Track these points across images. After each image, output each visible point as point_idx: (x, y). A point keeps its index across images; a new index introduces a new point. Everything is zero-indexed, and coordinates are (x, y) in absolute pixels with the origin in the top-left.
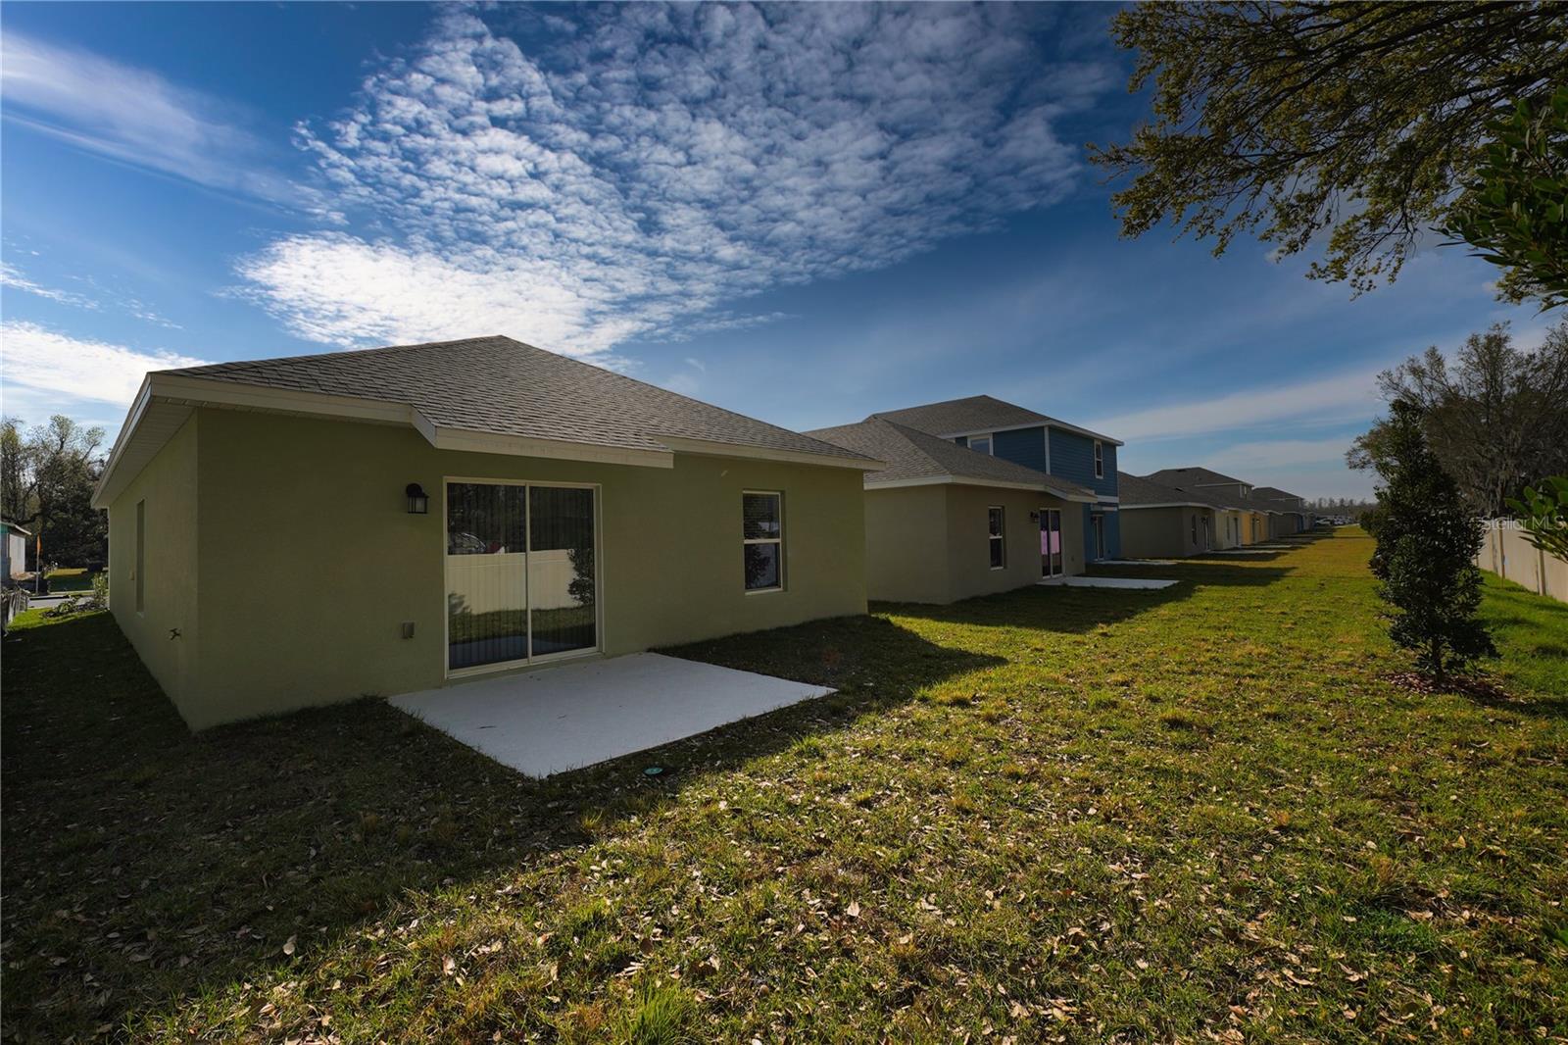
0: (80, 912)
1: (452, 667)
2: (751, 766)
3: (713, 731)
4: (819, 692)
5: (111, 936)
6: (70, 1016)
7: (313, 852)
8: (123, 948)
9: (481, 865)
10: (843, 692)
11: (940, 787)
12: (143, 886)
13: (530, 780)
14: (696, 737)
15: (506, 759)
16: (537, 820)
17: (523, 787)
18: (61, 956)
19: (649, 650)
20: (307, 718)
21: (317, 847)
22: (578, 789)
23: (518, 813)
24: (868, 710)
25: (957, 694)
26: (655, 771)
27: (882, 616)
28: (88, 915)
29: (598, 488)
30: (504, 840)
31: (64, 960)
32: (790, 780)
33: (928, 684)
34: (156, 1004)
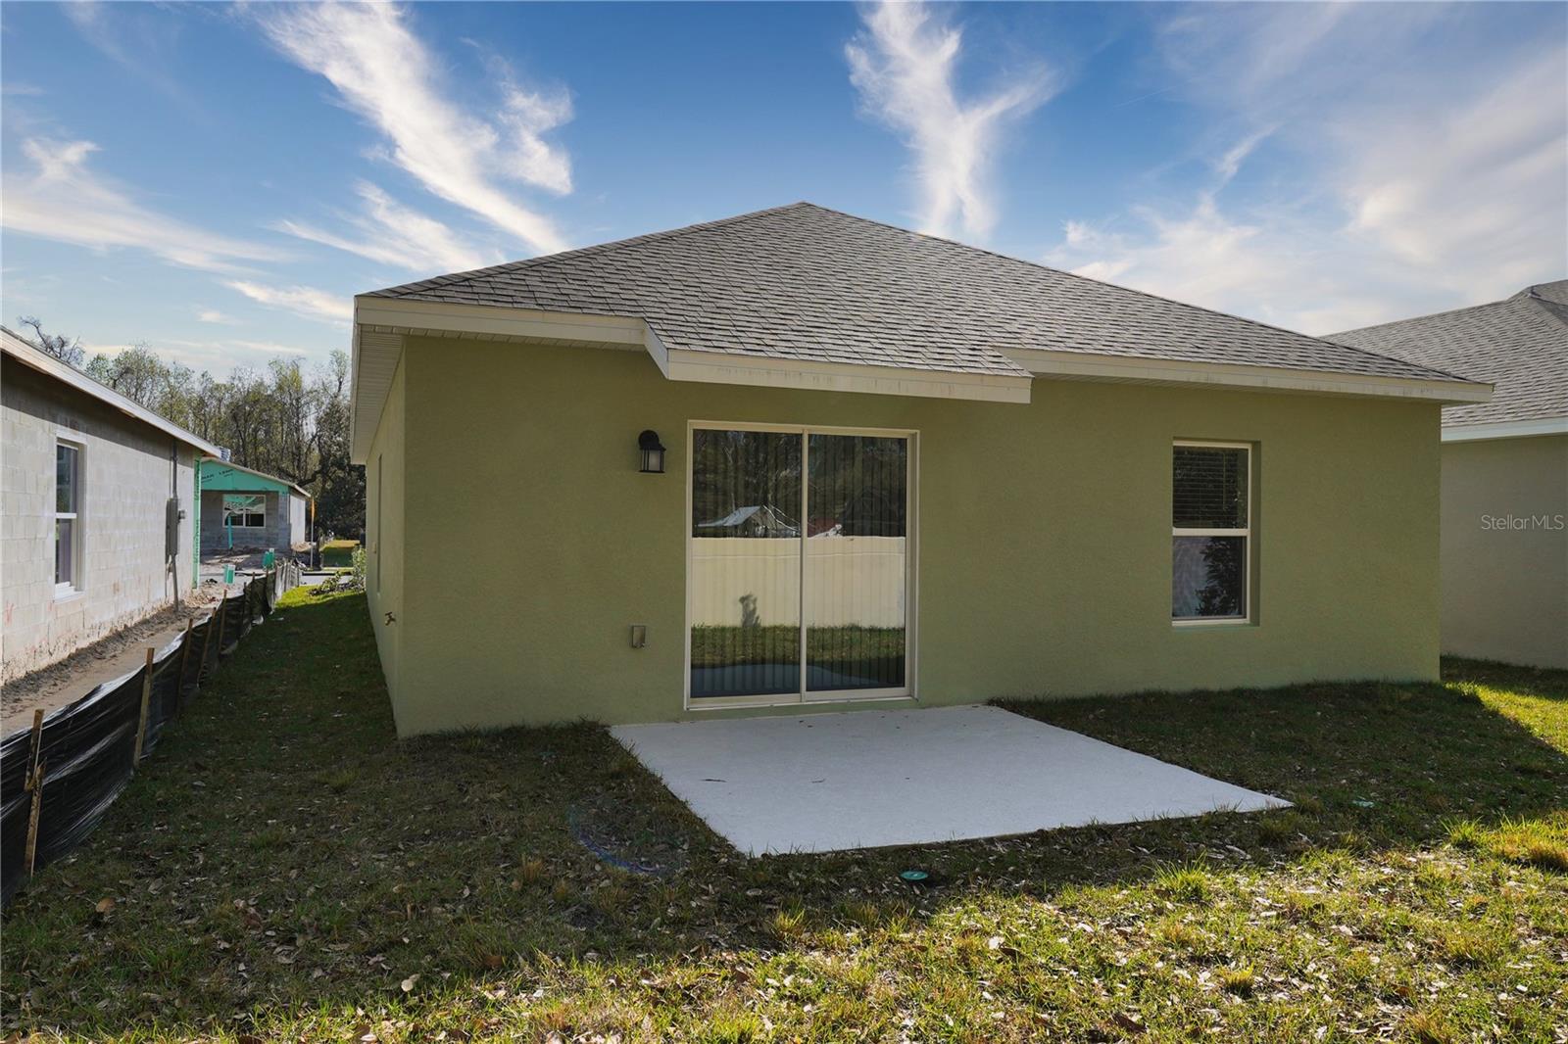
0: (253, 906)
1: (694, 695)
2: (1070, 896)
3: (1033, 835)
4: (1249, 801)
5: (269, 933)
6: (216, 997)
7: (467, 892)
8: (275, 948)
9: (634, 947)
10: (1301, 809)
11: (1403, 993)
12: (308, 893)
13: (739, 856)
14: (1003, 839)
15: (719, 827)
16: (727, 908)
17: (728, 865)
18: (226, 941)
19: (991, 703)
20: (515, 737)
21: (473, 887)
22: (797, 878)
23: (707, 893)
24: (1334, 845)
25: (1545, 845)
26: (916, 876)
27: (1466, 688)
28: (258, 910)
29: (914, 436)
30: (677, 923)
31: (227, 946)
32: (1129, 929)
33: (1490, 821)
34: (280, 1005)
